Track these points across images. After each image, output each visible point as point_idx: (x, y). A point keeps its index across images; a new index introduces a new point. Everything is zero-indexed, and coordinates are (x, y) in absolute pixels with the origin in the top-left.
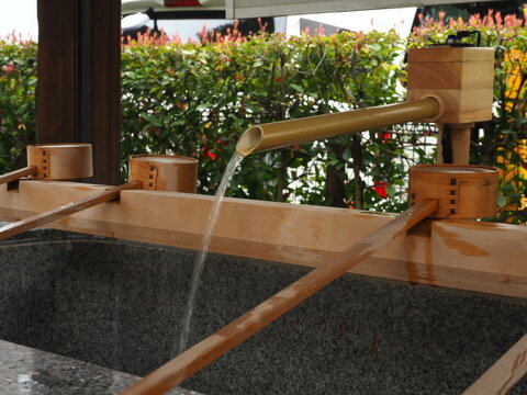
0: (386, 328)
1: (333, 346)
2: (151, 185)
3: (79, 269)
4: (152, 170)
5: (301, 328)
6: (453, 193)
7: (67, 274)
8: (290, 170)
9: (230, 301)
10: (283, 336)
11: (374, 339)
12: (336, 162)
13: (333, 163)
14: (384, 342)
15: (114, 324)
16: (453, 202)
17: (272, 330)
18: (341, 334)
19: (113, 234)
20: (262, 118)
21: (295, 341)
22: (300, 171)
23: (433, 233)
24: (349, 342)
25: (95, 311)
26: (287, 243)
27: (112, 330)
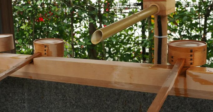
0: (145, 101)
1: (123, 109)
2: (45, 54)
3: (8, 84)
4: (45, 47)
5: (108, 103)
6: (191, 56)
7: (3, 86)
8: (74, 25)
9: (77, 93)
10: (100, 106)
11: (140, 106)
12: (93, 21)
13: (92, 21)
14: (144, 107)
15: (25, 105)
16: (191, 60)
17: (96, 104)
18: (126, 105)
19: (31, 77)
20: (61, 5)
21: (106, 108)
22: (78, 24)
23: (187, 75)
24: (130, 108)
25: (17, 100)
26: (117, 81)
27: (25, 107)
